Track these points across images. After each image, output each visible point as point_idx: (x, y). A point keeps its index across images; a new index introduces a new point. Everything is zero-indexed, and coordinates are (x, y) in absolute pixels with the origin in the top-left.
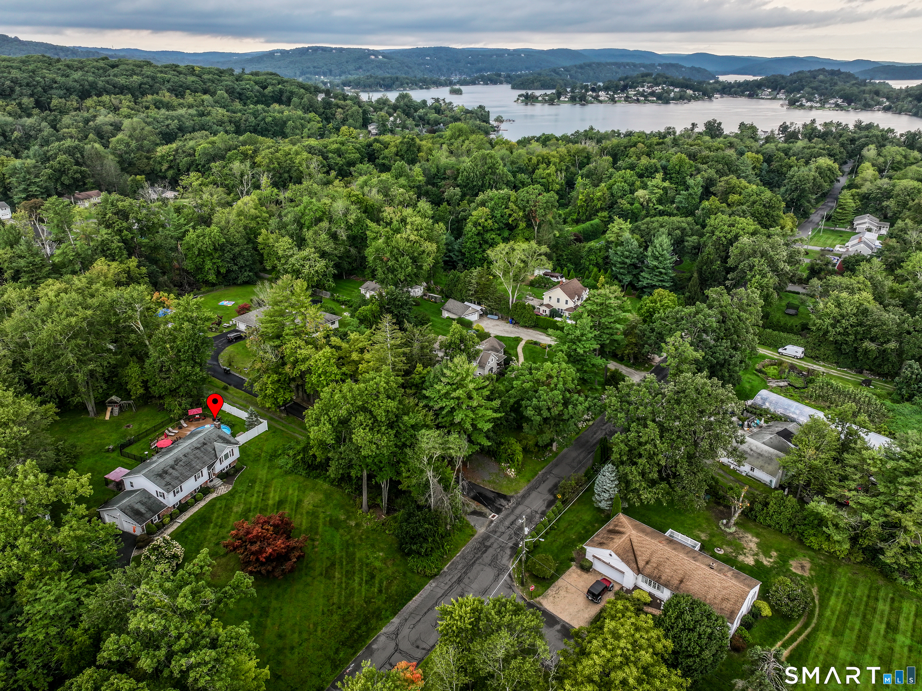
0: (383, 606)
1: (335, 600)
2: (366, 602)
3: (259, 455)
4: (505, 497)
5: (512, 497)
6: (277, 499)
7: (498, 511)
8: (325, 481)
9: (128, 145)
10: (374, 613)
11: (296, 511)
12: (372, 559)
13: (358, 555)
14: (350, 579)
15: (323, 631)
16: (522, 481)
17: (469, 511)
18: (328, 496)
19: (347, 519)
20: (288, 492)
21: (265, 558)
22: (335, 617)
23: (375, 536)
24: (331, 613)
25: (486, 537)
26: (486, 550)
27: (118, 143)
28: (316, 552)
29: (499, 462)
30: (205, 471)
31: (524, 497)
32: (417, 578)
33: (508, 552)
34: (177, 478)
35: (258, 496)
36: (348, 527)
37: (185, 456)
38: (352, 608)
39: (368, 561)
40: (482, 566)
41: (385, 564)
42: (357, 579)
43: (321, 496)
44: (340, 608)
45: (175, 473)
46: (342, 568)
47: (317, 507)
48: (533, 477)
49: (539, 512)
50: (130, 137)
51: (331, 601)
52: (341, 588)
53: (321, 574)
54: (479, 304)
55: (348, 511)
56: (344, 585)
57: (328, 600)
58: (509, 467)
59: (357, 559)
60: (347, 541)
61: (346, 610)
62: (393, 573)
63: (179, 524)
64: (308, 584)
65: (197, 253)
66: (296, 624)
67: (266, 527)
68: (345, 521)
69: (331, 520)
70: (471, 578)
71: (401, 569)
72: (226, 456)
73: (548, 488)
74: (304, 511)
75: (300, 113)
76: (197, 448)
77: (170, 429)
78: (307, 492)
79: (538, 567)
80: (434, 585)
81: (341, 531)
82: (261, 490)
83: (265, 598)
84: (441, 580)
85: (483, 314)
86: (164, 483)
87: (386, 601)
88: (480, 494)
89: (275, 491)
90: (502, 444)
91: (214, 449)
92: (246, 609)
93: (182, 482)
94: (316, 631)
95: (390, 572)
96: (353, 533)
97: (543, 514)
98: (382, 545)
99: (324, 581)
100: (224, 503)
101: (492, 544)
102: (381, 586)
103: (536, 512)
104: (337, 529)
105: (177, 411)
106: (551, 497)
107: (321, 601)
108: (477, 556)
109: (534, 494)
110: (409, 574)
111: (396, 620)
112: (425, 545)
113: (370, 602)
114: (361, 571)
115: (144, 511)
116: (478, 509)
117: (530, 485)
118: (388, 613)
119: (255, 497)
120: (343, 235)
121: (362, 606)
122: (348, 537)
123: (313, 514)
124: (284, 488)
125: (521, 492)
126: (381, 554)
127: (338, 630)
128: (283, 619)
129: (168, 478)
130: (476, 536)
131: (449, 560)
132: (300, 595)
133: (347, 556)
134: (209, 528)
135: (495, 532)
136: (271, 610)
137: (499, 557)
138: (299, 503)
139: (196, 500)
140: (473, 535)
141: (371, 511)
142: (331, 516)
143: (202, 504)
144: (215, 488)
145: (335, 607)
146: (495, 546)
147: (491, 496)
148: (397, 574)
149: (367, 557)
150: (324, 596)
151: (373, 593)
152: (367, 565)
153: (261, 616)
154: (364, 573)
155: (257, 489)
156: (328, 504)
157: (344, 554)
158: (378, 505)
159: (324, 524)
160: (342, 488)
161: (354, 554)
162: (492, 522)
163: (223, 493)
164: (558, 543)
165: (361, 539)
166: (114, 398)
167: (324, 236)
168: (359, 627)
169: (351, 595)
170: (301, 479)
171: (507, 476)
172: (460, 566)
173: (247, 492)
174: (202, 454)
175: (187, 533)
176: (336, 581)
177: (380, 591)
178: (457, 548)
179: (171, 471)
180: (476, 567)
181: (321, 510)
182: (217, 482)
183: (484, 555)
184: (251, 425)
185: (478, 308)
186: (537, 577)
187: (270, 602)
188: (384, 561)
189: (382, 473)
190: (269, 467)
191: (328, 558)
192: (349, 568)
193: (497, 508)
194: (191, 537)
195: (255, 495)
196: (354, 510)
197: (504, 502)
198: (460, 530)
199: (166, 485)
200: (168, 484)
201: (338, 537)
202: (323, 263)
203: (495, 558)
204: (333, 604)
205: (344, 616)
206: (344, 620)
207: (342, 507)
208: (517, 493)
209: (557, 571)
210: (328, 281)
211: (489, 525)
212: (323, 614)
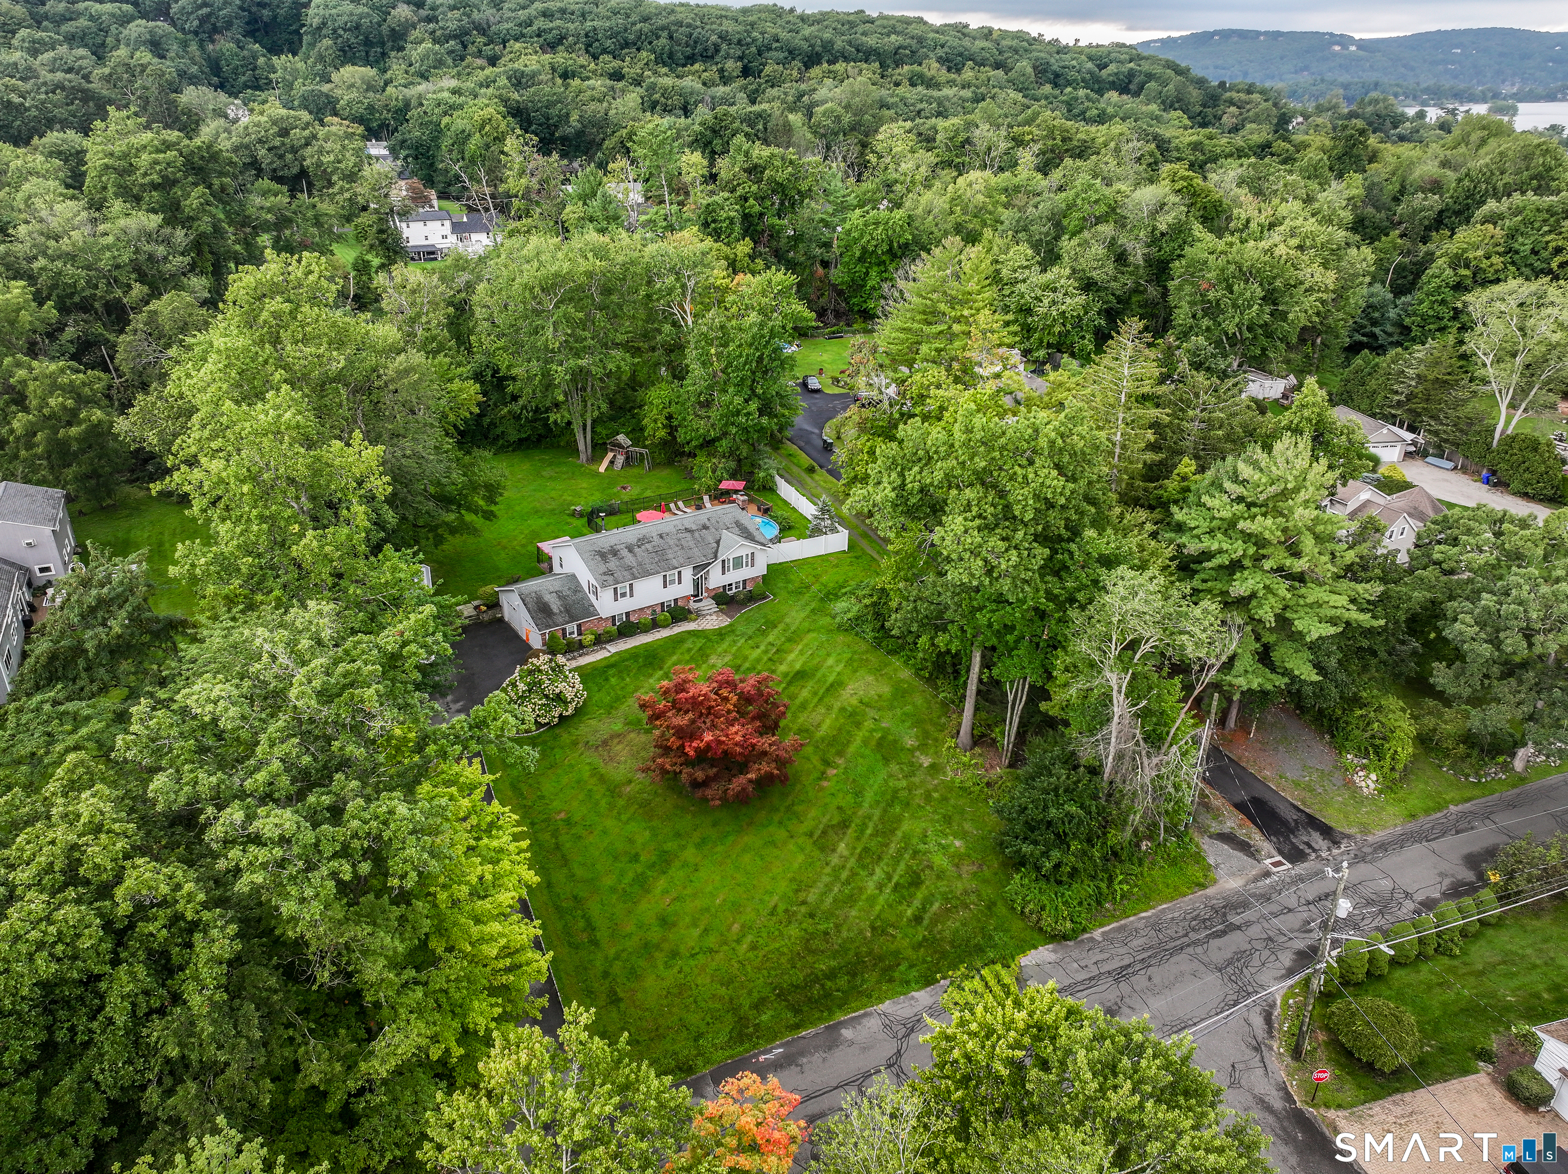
0: (909, 952)
1: (812, 897)
2: (873, 928)
3: (808, 587)
4: (1326, 831)
5: (1349, 837)
6: (798, 666)
7: (1295, 856)
8: (906, 663)
9: (838, 119)
10: (881, 959)
11: (821, 699)
12: (932, 846)
13: (906, 826)
14: (864, 867)
15: (754, 947)
16: (1390, 809)
17: (1215, 828)
18: (900, 693)
19: (918, 748)
20: (825, 660)
21: (697, 749)
22: (794, 931)
23: (961, 802)
24: (790, 916)
25: (1239, 904)
26: (1224, 933)
27: (824, 115)
28: (822, 789)
29: (1340, 749)
30: (688, 574)
31: (1383, 847)
32: (1017, 925)
33: (1287, 959)
34: (629, 568)
35: (766, 652)
36: (911, 764)
37: (661, 536)
38: (838, 927)
39: (922, 847)
40: (1196, 965)
41: (957, 866)
42: (879, 873)
43: (886, 690)
44: (812, 916)
45: (629, 559)
46: (858, 839)
47: (867, 705)
48: (1427, 812)
49: (1420, 897)
50: (845, 107)
51: (802, 896)
52: (837, 878)
53: (811, 835)
54: (1412, 429)
55: (926, 735)
56: (844, 875)
57: (797, 891)
58: (1364, 767)
59: (899, 834)
60: (896, 791)
61: (822, 927)
62: (966, 892)
63: (608, 654)
64: (773, 844)
65: (858, 254)
66: (707, 910)
67: (724, 692)
68: (912, 751)
69: (882, 738)
70: (1156, 980)
71: (988, 892)
72: (738, 563)
73: (1466, 850)
74: (837, 705)
75: (1154, 107)
76: (687, 530)
77: (680, 504)
78: (861, 672)
79: (1359, 1026)
80: (1052, 957)
81: (894, 767)
82: (778, 643)
83: (678, 835)
84: (1075, 954)
85: (1415, 454)
86: (603, 568)
87: (920, 945)
88: (1258, 802)
89: (801, 652)
90: (1363, 706)
91: (718, 542)
92: (631, 841)
93: (635, 578)
94: (738, 941)
95: (959, 886)
96: (916, 780)
97: (1429, 905)
98: (967, 826)
99: (809, 848)
100: (700, 642)
101: (1248, 924)
102: (924, 909)
103: (1407, 895)
104: (886, 760)
105: (707, 480)
106: (1469, 876)
107: (783, 887)
108: (1193, 936)
109: (1416, 850)
110: (1001, 909)
111: (923, 997)
112: (1056, 854)
113: (884, 932)
114: (897, 860)
115: (556, 610)
116: (1241, 833)
117: (1412, 826)
118: (914, 973)
119: (759, 651)
120: (1138, 254)
121: (861, 932)
122: (904, 783)
123: (853, 717)
124: (823, 652)
125: (1379, 835)
126: (957, 843)
127: (783, 960)
128: (689, 891)
129: (613, 563)
130: (1210, 891)
131: (1115, 918)
132: (747, 858)
133: (881, 819)
134: (651, 676)
135: (1266, 898)
136: (677, 863)
137: (1256, 962)
138: (835, 687)
139: (655, 625)
140: (1203, 886)
141: (978, 750)
142: (887, 731)
143: (664, 633)
144: (699, 614)
145: (803, 909)
146: (1255, 931)
147: (1291, 816)
148: (973, 898)
149: (924, 838)
150: (793, 880)
151: (900, 916)
152: (916, 853)
153: (652, 866)
154: (902, 866)
155: (771, 638)
156: (891, 708)
157: (877, 813)
158: (994, 741)
159: (865, 743)
160: (936, 688)
161: (899, 820)
162: (1267, 874)
163: (709, 627)
164: (1451, 995)
165: (928, 797)
166: (621, 438)
167: (1098, 250)
168: (832, 975)
169: (851, 900)
170: (864, 646)
171: (1349, 785)
172: (1137, 943)
173: (750, 638)
174: (691, 544)
175: (611, 672)
176: (835, 860)
177: (917, 919)
178: (1147, 899)
179: (625, 553)
180: (1182, 962)
181: (872, 713)
182: (708, 604)
183: (1215, 943)
184: (817, 531)
185: (1409, 436)
186: (1349, 1054)
187: (684, 847)
188: (957, 860)
189: (1008, 662)
190: (813, 611)
191: (839, 808)
192: (873, 844)
193: (1295, 847)
194: (613, 681)
195: (762, 648)
196: (941, 736)
197: (1318, 841)
198: (1173, 862)
199: (605, 574)
200: (609, 573)
201: (882, 774)
202: (1081, 299)
203: (1241, 958)
204: (804, 903)
205: (813, 936)
206: (808, 944)
207: (918, 723)
208: (1365, 830)
209: (1421, 1063)
210: (1083, 338)
211: (1256, 880)
212: (772, 914)
